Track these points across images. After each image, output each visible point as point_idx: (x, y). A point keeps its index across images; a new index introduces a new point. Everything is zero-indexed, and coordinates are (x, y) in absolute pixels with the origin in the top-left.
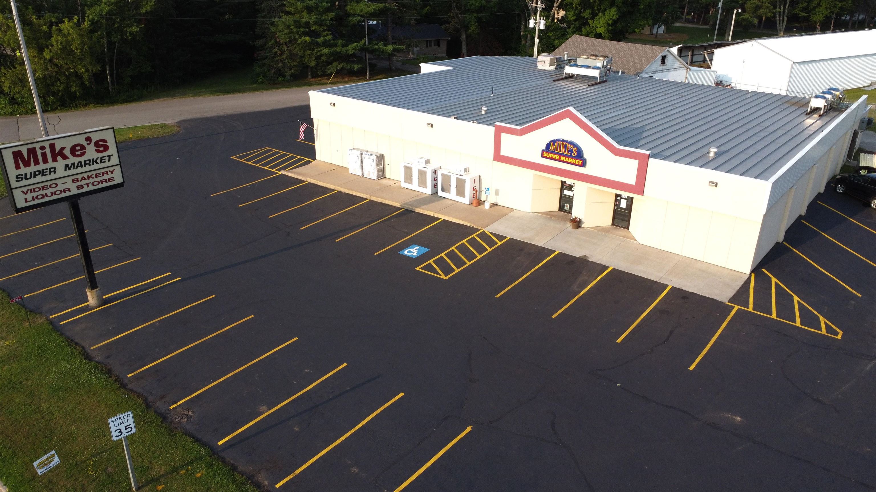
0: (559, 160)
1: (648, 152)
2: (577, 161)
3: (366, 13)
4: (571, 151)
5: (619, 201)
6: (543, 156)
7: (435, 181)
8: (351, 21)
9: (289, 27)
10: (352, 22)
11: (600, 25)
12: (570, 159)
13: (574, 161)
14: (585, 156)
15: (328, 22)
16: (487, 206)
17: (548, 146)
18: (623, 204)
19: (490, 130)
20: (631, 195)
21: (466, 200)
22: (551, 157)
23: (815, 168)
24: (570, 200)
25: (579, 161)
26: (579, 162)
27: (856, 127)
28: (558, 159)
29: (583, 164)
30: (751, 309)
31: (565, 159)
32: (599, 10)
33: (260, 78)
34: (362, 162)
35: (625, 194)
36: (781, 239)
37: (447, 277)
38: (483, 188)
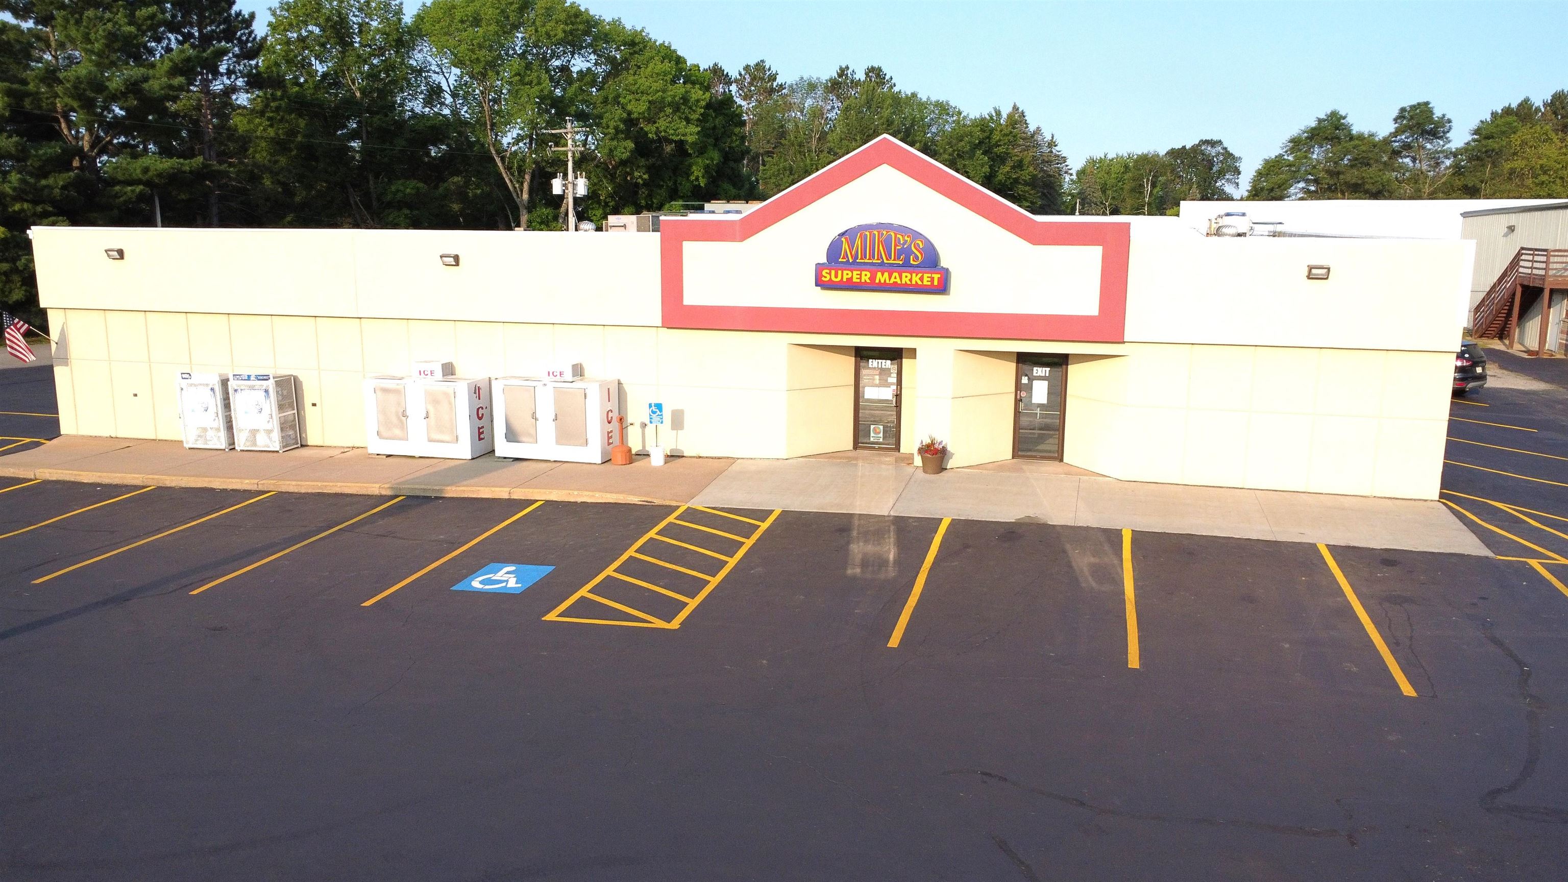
0: (873, 287)
2: (926, 276)
3: (160, 175)
4: (906, 254)
5: (1029, 388)
6: (819, 283)
7: (480, 418)
8: (119, 195)
10: (122, 196)
12: (904, 275)
13: (916, 279)
14: (944, 263)
15: (57, 191)
16: (657, 460)
17: (834, 251)
18: (1040, 393)
19: (646, 242)
21: (592, 453)
22: (845, 280)
25: (933, 275)
26: (932, 279)
28: (868, 281)
29: (942, 288)
30: (1563, 560)
31: (890, 279)
34: (227, 406)
37: (675, 624)
38: (636, 413)
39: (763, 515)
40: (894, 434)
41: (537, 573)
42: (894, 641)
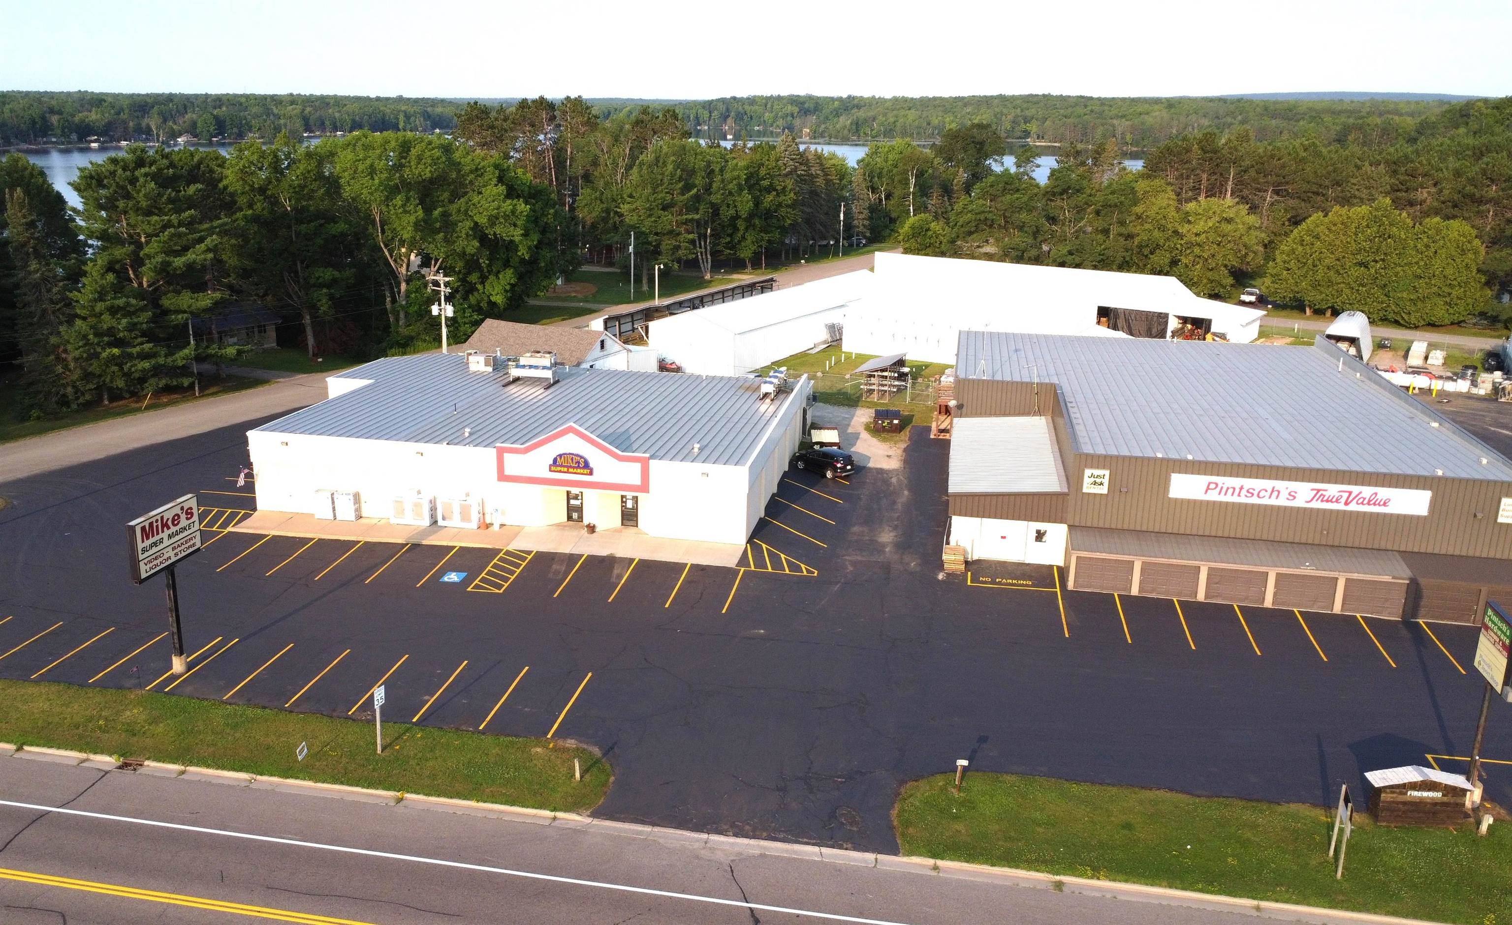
0: (568, 472)
1: (647, 455)
2: (585, 471)
3: (198, 309)
4: (579, 462)
5: (625, 502)
6: (550, 471)
7: (432, 510)
8: (171, 320)
9: (85, 337)
10: (173, 321)
11: (496, 292)
12: (577, 470)
14: (591, 465)
15: (142, 325)
16: (496, 527)
17: (555, 460)
18: (630, 504)
19: (491, 453)
20: (635, 494)
21: (474, 525)
22: (559, 470)
23: (777, 450)
24: (580, 509)
25: (587, 471)
27: (804, 405)
28: (566, 471)
29: (591, 474)
30: (753, 568)
31: (573, 471)
32: (490, 272)
33: (35, 413)
34: (333, 503)
35: (630, 495)
36: (762, 514)
37: (501, 591)
38: (488, 510)
39: (529, 553)
40: (581, 518)
41: (464, 575)
42: (555, 596)
